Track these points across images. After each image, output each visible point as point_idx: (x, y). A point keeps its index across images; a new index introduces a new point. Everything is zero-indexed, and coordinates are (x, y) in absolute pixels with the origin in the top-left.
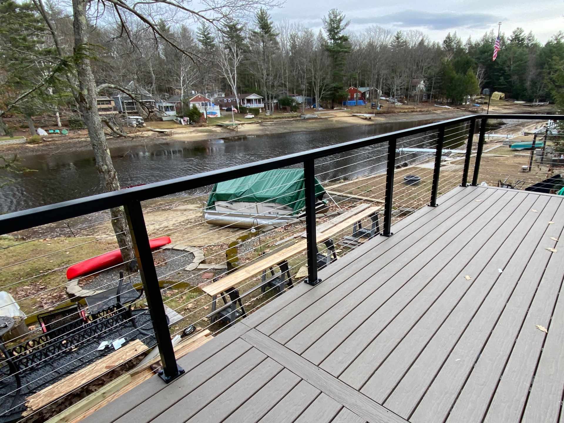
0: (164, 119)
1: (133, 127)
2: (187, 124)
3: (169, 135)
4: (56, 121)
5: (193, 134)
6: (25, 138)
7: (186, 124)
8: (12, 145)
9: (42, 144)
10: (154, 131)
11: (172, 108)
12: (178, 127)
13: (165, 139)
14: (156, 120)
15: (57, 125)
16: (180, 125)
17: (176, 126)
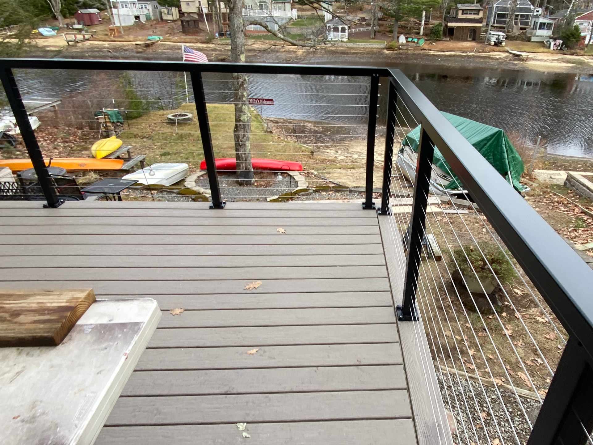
0: (533, 39)
1: (490, 44)
2: (557, 49)
3: (523, 60)
4: (419, 29)
5: (555, 64)
6: (386, 44)
7: (555, 48)
8: (374, 48)
9: (396, 52)
10: (510, 53)
11: (549, 26)
12: (543, 52)
13: (516, 65)
14: (523, 40)
15: (419, 33)
16: (546, 50)
17: (542, 49)
